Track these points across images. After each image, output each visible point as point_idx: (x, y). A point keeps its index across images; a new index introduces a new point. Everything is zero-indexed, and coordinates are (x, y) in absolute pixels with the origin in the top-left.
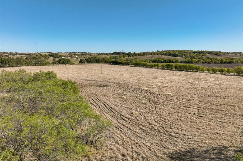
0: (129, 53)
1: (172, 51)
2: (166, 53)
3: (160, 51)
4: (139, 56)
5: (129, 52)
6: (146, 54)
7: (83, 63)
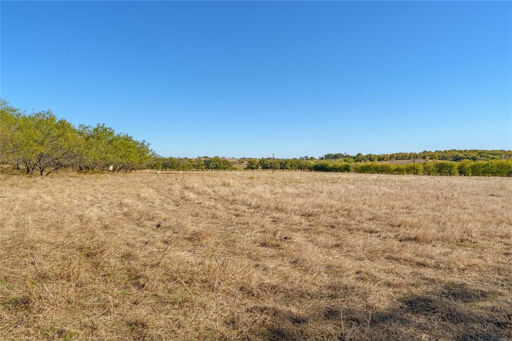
0: (359, 155)
1: (461, 152)
2: (446, 155)
3: (430, 152)
4: (379, 160)
5: (360, 152)
6: (397, 157)
7: (253, 168)
